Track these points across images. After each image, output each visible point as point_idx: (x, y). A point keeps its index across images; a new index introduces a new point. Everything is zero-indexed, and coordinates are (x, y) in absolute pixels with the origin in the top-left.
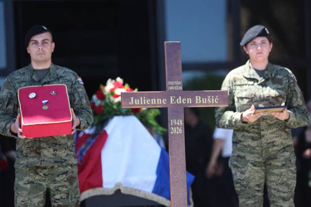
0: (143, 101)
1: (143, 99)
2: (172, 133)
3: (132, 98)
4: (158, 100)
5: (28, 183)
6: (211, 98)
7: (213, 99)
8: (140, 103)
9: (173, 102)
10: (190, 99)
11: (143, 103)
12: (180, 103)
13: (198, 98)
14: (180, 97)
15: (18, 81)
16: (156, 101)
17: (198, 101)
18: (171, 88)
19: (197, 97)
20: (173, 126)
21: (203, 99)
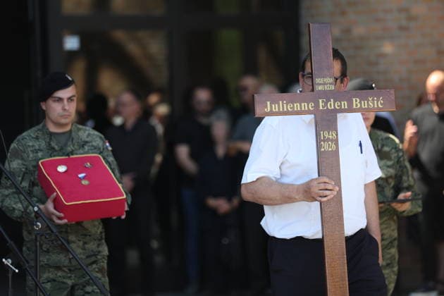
0: (283, 106)
1: (283, 103)
2: (323, 150)
3: (268, 103)
4: (303, 104)
5: (48, 282)
6: (373, 100)
7: (376, 102)
8: (279, 109)
9: (323, 107)
10: (346, 103)
11: (283, 109)
12: (333, 108)
13: (356, 101)
14: (332, 100)
15: (31, 149)
16: (301, 105)
17: (357, 105)
18: (320, 88)
19: (354, 99)
20: (324, 141)
21: (363, 102)
